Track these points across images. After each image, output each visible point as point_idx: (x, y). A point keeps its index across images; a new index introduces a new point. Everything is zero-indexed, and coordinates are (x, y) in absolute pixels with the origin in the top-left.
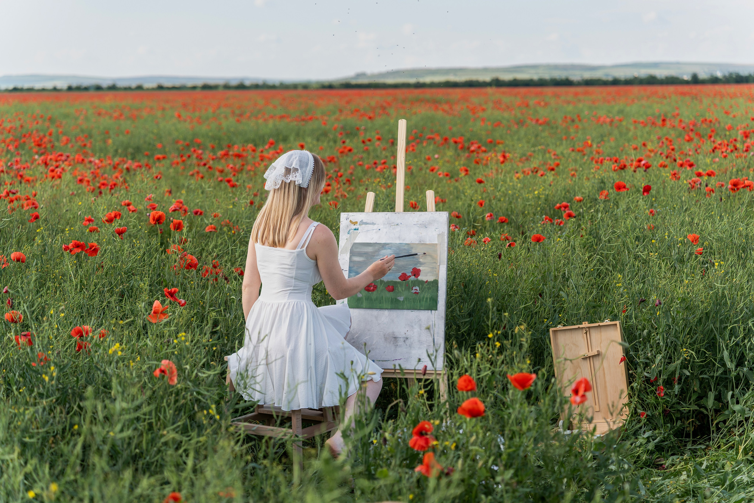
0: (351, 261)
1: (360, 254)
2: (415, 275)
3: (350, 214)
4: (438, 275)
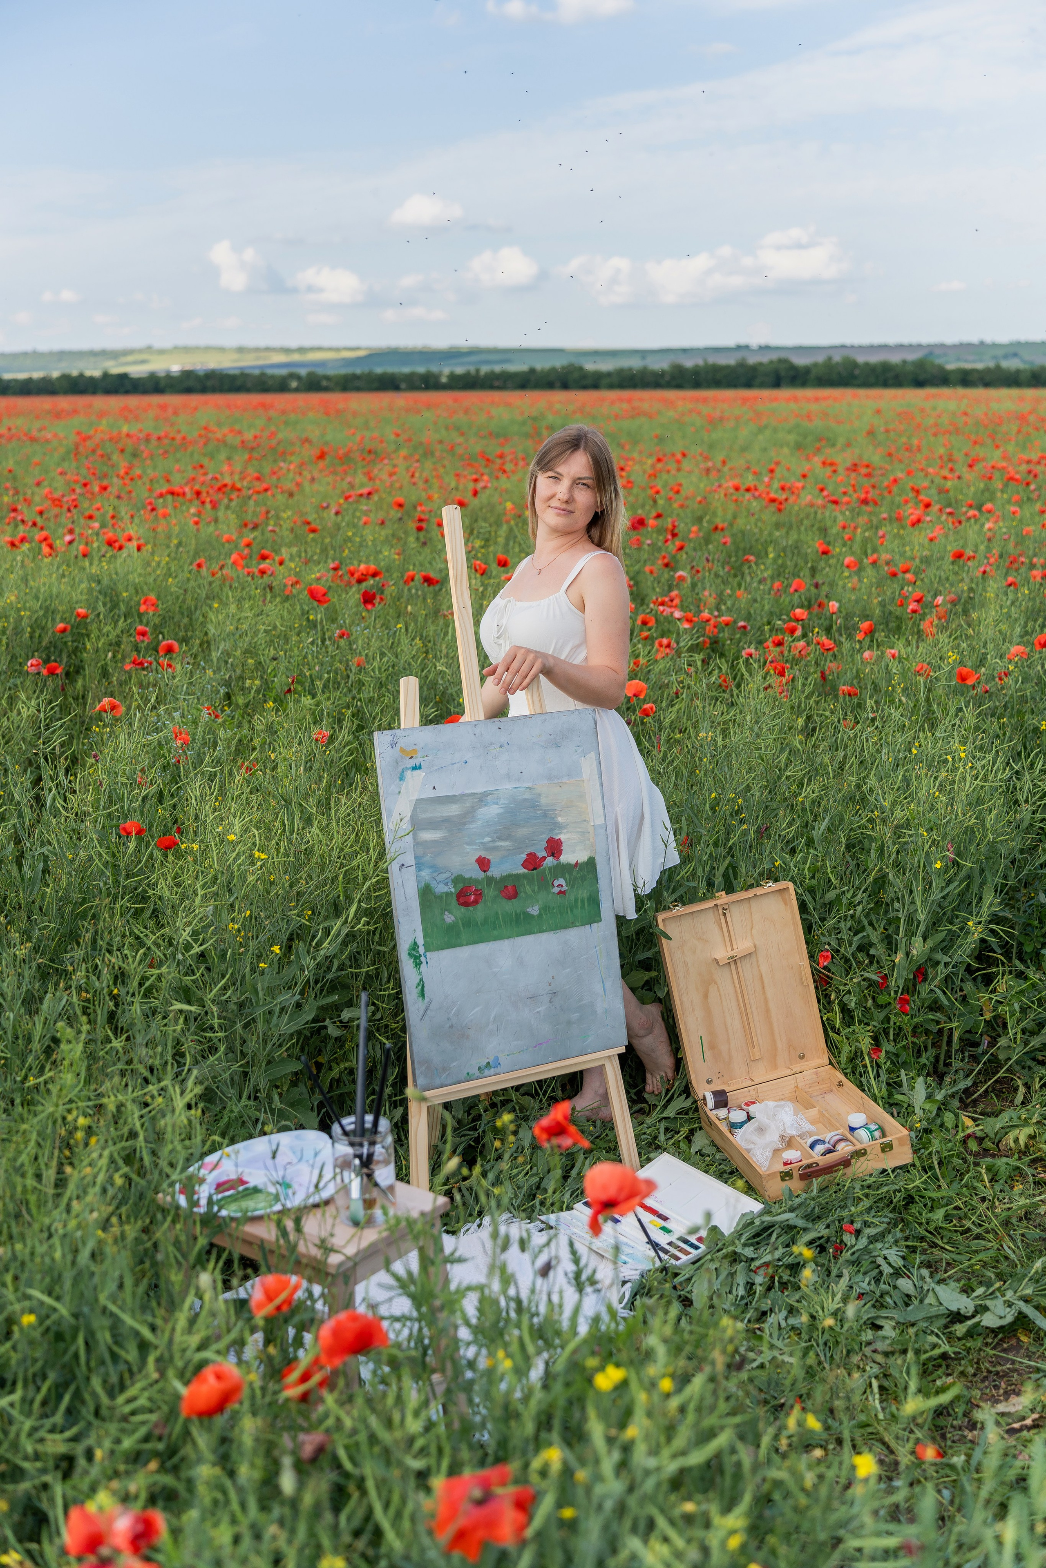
0: (416, 842)
1: (434, 824)
2: (553, 855)
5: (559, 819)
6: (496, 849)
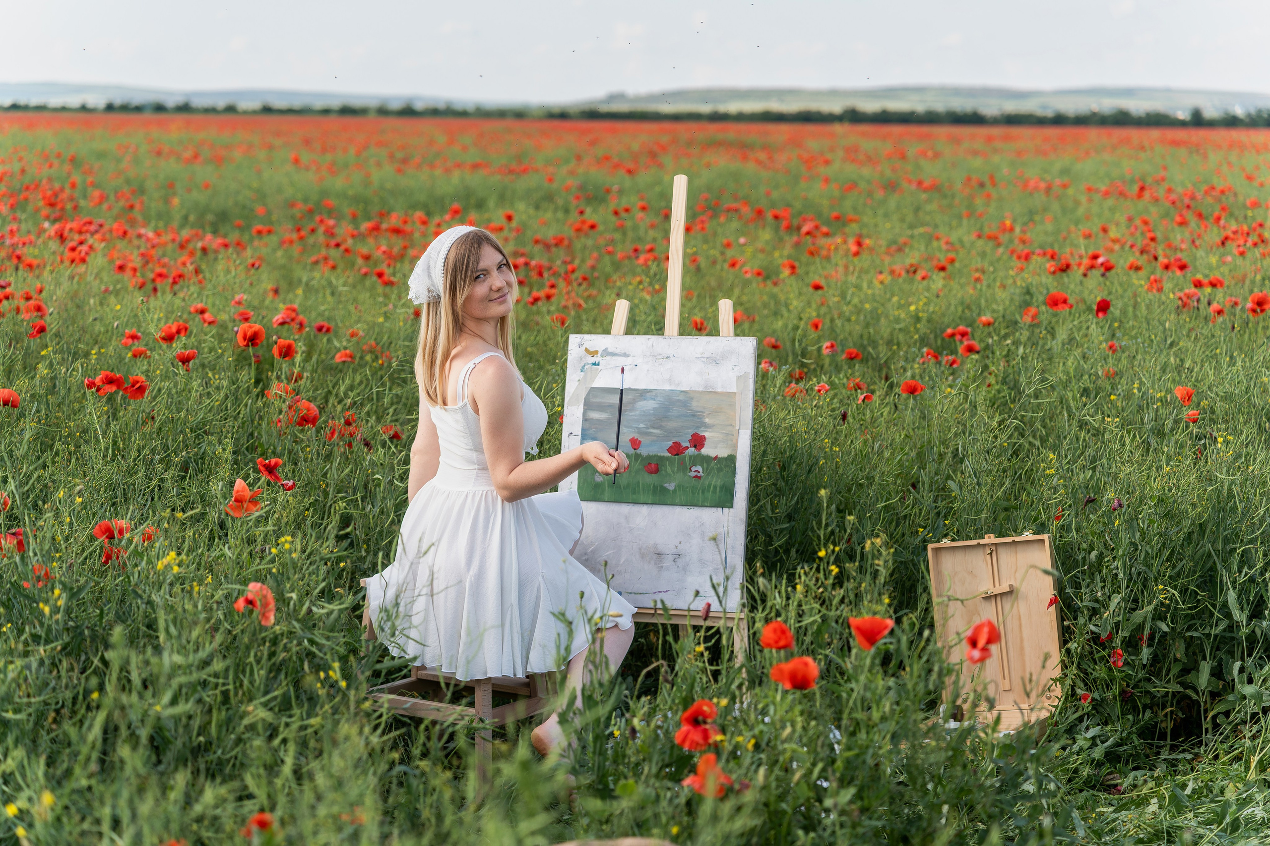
0: (585, 420)
1: (601, 408)
2: (695, 446)
3: (586, 337)
4: (735, 447)
6: (648, 434)
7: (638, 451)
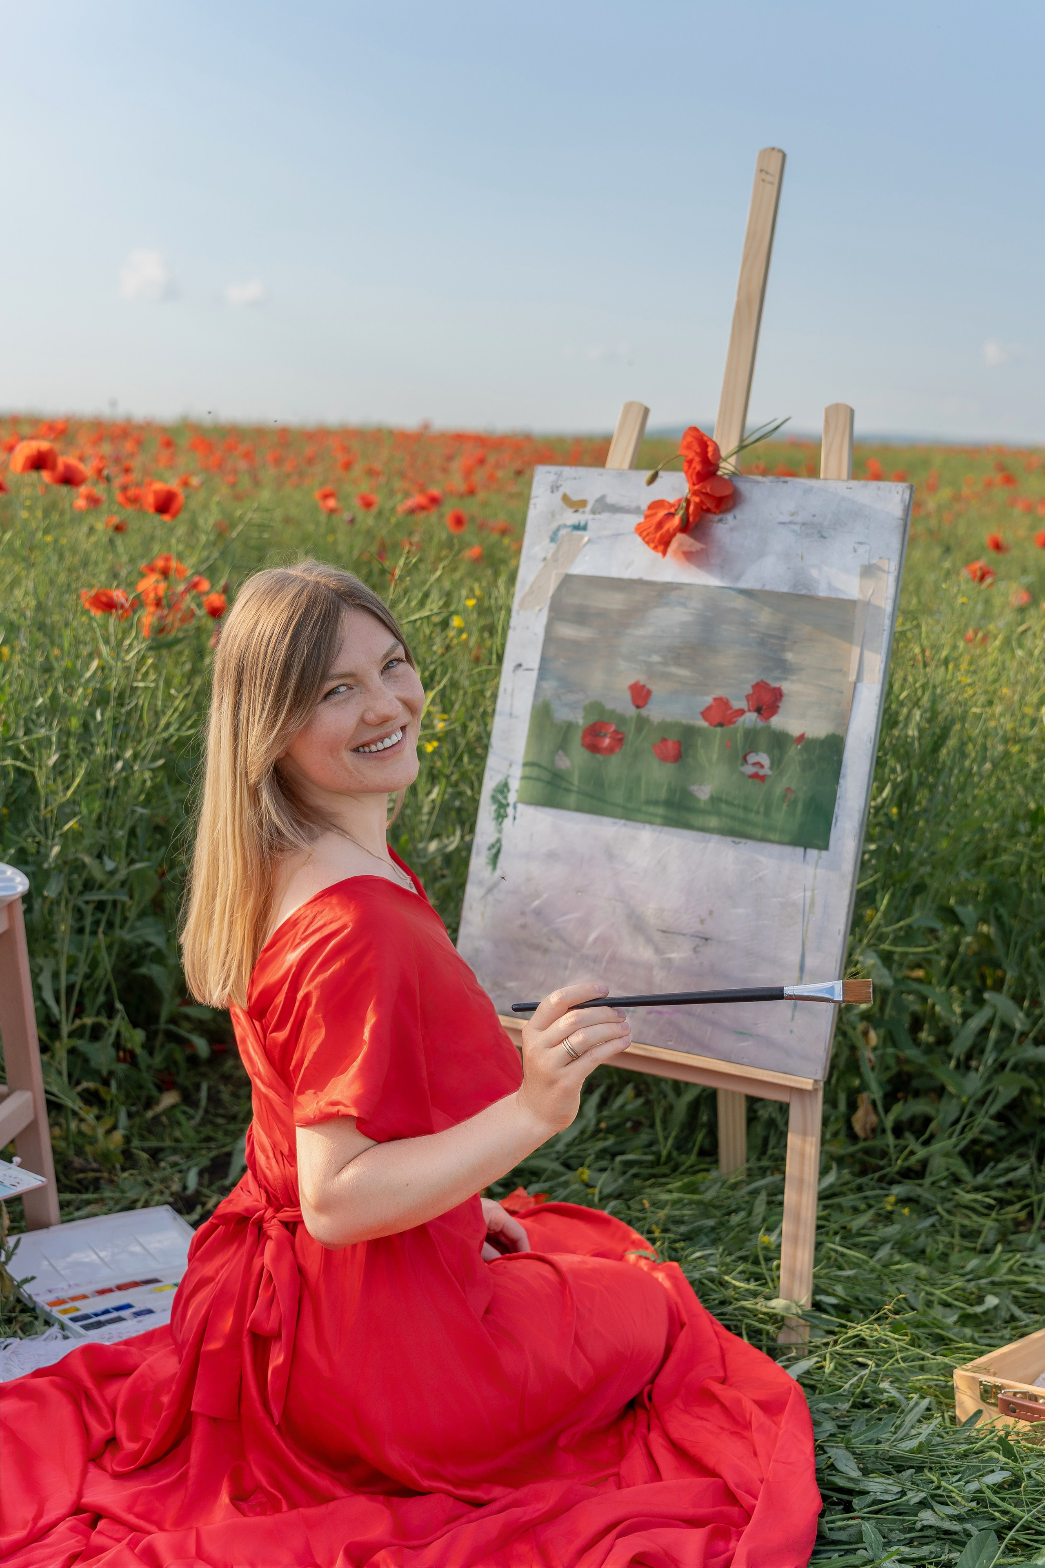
0: (549, 638)
1: (581, 617)
2: (758, 710)
3: (568, 471)
4: (844, 718)
5: (789, 656)
6: (666, 676)
7: (644, 712)
